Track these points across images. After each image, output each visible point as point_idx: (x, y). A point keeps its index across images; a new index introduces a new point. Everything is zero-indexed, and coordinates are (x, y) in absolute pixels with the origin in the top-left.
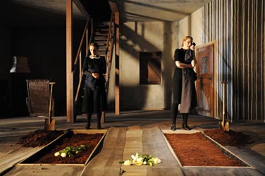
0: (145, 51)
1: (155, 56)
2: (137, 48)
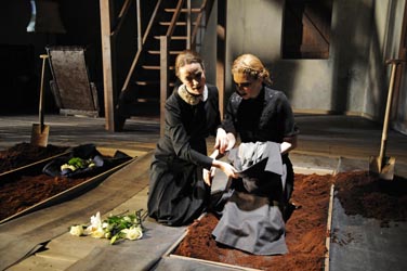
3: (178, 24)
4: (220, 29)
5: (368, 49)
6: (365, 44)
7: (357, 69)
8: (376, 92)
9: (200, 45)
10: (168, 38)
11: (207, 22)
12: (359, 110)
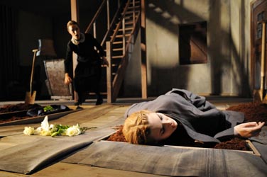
0: (185, 22)
1: (198, 29)
2: (175, 20)
3: (117, 36)
4: (143, 45)
5: (230, 57)
6: (228, 54)
7: (225, 68)
8: (238, 79)
9: (131, 53)
10: (111, 43)
11: (135, 41)
12: (228, 92)
